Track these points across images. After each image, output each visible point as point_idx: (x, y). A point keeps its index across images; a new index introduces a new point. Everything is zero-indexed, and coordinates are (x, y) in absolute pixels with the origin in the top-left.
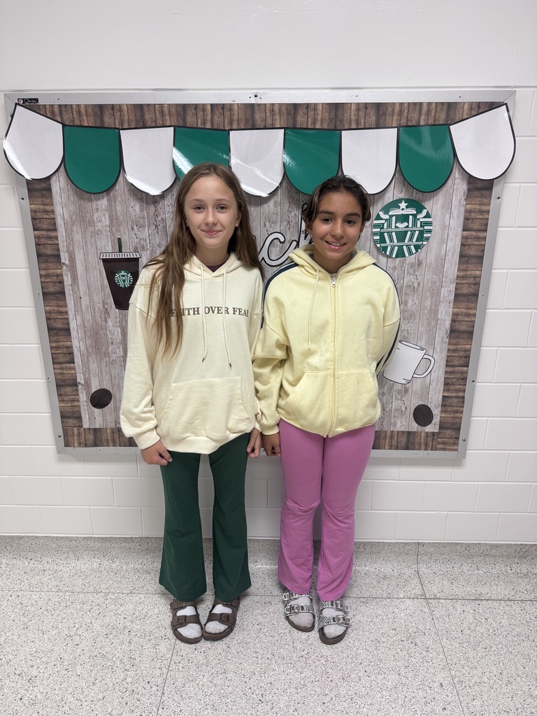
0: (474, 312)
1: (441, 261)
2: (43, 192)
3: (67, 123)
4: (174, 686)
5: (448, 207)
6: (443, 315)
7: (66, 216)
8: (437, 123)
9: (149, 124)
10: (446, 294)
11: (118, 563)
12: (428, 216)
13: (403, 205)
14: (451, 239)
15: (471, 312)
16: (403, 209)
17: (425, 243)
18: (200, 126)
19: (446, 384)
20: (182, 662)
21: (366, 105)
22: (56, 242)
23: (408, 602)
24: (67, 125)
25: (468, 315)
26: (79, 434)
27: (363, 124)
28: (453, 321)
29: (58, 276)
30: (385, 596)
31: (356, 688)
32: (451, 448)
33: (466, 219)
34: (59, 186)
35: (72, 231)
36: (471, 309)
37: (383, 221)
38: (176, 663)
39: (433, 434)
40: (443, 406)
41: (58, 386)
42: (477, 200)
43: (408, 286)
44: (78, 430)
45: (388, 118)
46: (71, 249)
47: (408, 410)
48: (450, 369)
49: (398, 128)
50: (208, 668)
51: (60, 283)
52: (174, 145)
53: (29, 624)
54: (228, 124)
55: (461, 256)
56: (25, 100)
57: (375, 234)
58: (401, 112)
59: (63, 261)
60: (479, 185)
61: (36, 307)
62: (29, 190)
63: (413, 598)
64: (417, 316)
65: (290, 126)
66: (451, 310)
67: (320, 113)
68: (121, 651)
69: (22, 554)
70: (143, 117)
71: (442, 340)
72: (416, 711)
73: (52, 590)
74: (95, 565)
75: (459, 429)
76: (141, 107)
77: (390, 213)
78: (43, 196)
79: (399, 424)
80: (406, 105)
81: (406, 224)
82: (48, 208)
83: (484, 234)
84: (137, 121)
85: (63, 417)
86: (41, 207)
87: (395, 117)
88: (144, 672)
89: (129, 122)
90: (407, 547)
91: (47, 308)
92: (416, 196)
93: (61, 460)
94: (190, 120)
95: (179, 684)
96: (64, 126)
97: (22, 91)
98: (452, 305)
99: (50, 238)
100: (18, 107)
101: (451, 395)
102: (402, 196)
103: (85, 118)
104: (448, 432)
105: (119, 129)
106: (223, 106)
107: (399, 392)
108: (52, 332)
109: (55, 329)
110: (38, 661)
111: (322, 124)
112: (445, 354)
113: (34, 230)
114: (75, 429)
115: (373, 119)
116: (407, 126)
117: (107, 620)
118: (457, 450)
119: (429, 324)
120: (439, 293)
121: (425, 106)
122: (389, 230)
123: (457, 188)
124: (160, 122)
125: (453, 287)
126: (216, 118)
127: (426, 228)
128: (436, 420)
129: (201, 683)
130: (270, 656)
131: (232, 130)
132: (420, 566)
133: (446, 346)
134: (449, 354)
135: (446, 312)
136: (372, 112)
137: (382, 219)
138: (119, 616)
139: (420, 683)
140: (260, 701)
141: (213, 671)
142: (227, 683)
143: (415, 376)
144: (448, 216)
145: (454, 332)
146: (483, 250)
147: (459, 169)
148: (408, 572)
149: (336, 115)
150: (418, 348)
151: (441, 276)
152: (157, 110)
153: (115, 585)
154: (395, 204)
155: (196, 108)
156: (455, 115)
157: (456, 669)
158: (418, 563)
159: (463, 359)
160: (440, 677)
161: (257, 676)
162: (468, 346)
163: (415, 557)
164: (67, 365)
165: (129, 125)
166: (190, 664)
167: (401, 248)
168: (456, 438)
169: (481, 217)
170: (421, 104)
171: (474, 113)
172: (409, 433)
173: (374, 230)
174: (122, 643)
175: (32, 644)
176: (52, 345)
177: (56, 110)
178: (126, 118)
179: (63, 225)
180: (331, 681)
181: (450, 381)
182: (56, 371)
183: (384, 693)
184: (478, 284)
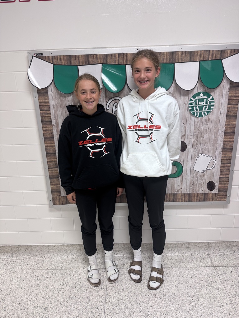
0: (233, 140)
1: (218, 118)
2: (44, 94)
3: (55, 64)
4: (109, 309)
5: (221, 95)
6: (220, 141)
7: (54, 104)
8: (216, 59)
9: (91, 63)
10: (221, 133)
11: (75, 256)
12: (213, 99)
13: (202, 94)
14: (223, 109)
15: (232, 140)
16: (201, 96)
17: (211, 111)
18: (113, 63)
19: (221, 172)
20: (111, 298)
21: (186, 52)
22: (50, 115)
23: (207, 268)
24: (55, 65)
25: (230, 141)
26: (59, 199)
27: (184, 60)
28: (224, 144)
29: (51, 130)
30: (196, 266)
31: (189, 307)
32: (223, 200)
33: (229, 100)
34: (51, 91)
35: (57, 110)
36: (231, 138)
37: (193, 102)
38: (108, 299)
39: (216, 194)
40: (220, 181)
41: (50, 178)
42: (234, 91)
43: (204, 129)
44: (59, 197)
45: (195, 57)
46: (57, 118)
47: (205, 184)
48: (222, 165)
49: (200, 61)
50: (123, 301)
51: (51, 133)
52: (102, 72)
53: (40, 284)
54: (125, 62)
55: (227, 116)
56: (37, 54)
57: (190, 107)
58: (201, 54)
59: (53, 124)
60: (235, 85)
61: (41, 144)
62: (38, 93)
63: (208, 267)
64: (208, 142)
66: (223, 139)
67: (166, 56)
68: (83, 295)
69: (33, 253)
70: (88, 60)
71: (219, 152)
72: (217, 316)
73: (48, 269)
74: (66, 257)
75: (227, 191)
76: (88, 56)
77: (196, 98)
78: (44, 96)
79: (200, 190)
80: (203, 52)
81: (203, 103)
82: (47, 101)
83: (237, 106)
84: (86, 62)
85: (52, 192)
86: (44, 100)
87: (198, 57)
88: (95, 303)
89: (82, 62)
90: (204, 244)
91: (46, 144)
92: (207, 90)
93: (51, 211)
94: (109, 61)
95: (111, 308)
96: (54, 65)
97: (35, 50)
98: (223, 137)
99: (47, 114)
100: (33, 57)
101: (223, 176)
102: (201, 90)
103: (63, 61)
104: (222, 193)
105: (78, 66)
106: (123, 54)
107: (201, 176)
108: (48, 155)
109: (49, 154)
110: (47, 300)
111: (166, 61)
112: (220, 159)
113: (40, 110)
114: (58, 197)
115: (188, 58)
116: (203, 61)
117: (75, 281)
118: (226, 201)
119: (213, 146)
120: (217, 132)
121: (211, 51)
122: (196, 105)
123: (225, 86)
124: (96, 62)
125: (223, 129)
126: (120, 60)
127: (212, 104)
128: (217, 188)
129: (121, 307)
130: (150, 295)
131: (127, 64)
132: (209, 252)
133: (221, 155)
134: (222, 159)
135: (221, 140)
136: (188, 55)
137: (193, 101)
138: (79, 279)
139: (217, 304)
140: (148, 314)
141: (125, 302)
142: (132, 307)
143: (207, 169)
144: (221, 99)
145: (224, 149)
146: (237, 113)
147: (226, 79)
148: (204, 255)
149: (172, 57)
150: (209, 156)
151: (218, 125)
152: (95, 57)
153: (76, 266)
154: (198, 94)
155: (111, 56)
156: (224, 55)
157: (232, 297)
158: (208, 251)
159: (228, 160)
160: (226, 301)
161: (145, 303)
162: (231, 155)
163: (207, 248)
164: (55, 169)
165: (82, 64)
166: (115, 299)
167: (201, 113)
168: (225, 195)
169: (236, 99)
170: (209, 51)
171: (232, 54)
172: (205, 194)
173: (189, 106)
174: (83, 291)
175: (43, 293)
176: (48, 160)
177: (51, 58)
178: (81, 61)
179: (53, 108)
180: (178, 304)
181: (222, 170)
182: (49, 172)
183: (202, 308)
184: (234, 128)
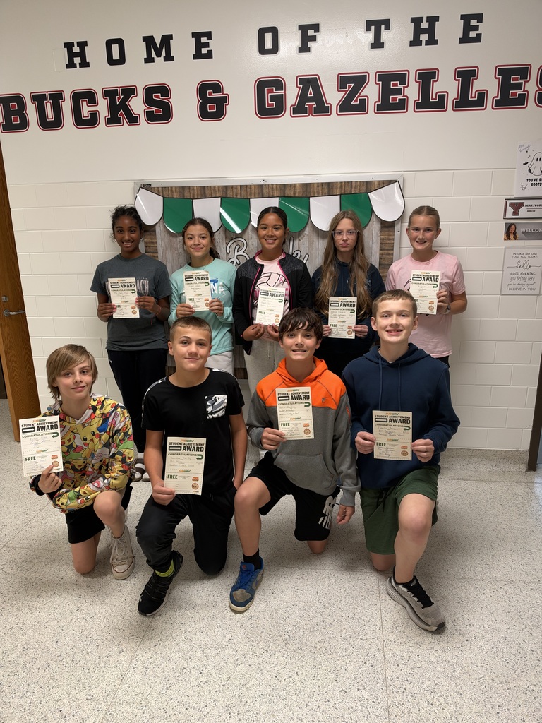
2: (152, 232)
3: (165, 197)
5: (371, 237)
7: (163, 245)
8: (361, 192)
9: (208, 196)
14: (374, 255)
18: (234, 197)
21: (322, 184)
27: (321, 193)
33: (381, 244)
34: (160, 230)
35: (166, 252)
42: (386, 233)
45: (335, 191)
49: (340, 195)
52: (221, 206)
54: (249, 195)
55: (380, 264)
56: (145, 185)
58: (341, 187)
60: (387, 224)
65: (282, 195)
67: (298, 189)
70: (205, 192)
76: (204, 187)
78: (151, 235)
80: (343, 183)
82: (154, 241)
83: (392, 252)
84: (202, 195)
86: (150, 240)
87: (338, 190)
89: (197, 195)
94: (229, 194)
97: (143, 180)
100: (141, 188)
103: (175, 194)
105: (192, 199)
106: (246, 186)
111: (299, 194)
115: (326, 191)
116: (345, 194)
121: (354, 183)
123: (374, 226)
124: (213, 195)
126: (243, 192)
131: (251, 198)
136: (325, 187)
144: (371, 242)
147: (375, 217)
149: (306, 189)
152: (212, 189)
155: (232, 188)
156: (371, 187)
165: (197, 197)
169: (390, 242)
170: (352, 182)
171: (380, 186)
177: (160, 190)
178: (196, 193)
179: (161, 250)
